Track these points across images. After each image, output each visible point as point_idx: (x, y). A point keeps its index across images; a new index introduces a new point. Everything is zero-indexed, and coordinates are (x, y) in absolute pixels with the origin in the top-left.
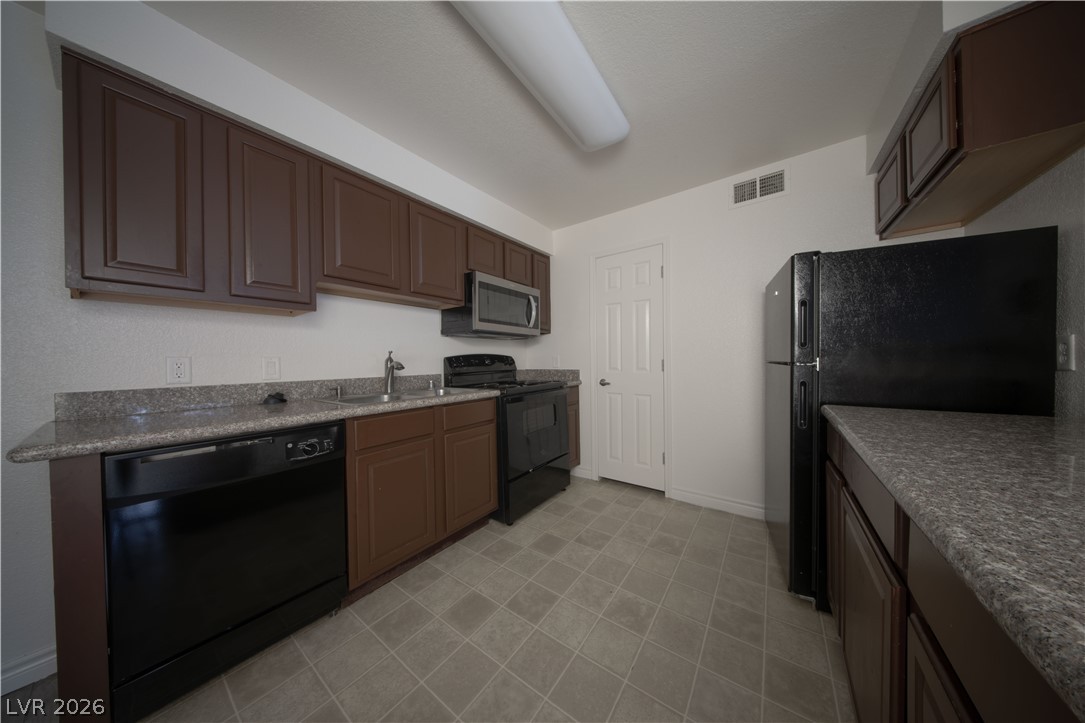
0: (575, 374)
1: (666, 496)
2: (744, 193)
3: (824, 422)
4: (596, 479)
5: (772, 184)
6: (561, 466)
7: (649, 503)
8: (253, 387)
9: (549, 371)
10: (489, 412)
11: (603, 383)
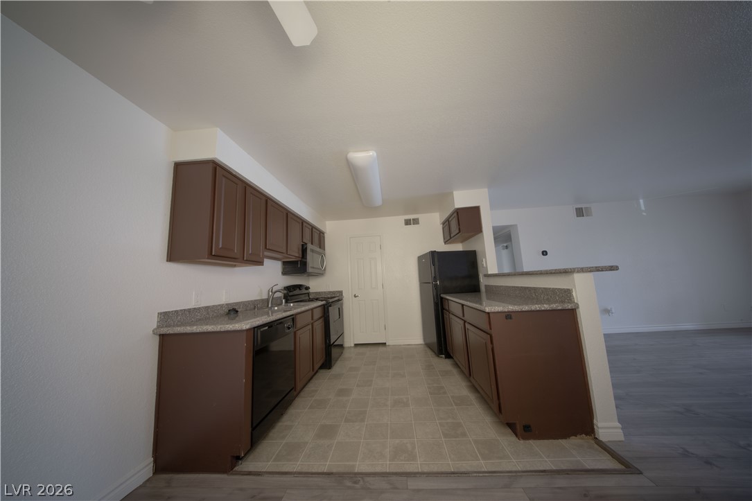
0: (341, 292)
1: (387, 344)
2: (408, 222)
3: (442, 298)
4: (353, 345)
5: (416, 221)
6: (339, 343)
7: (381, 349)
8: (221, 306)
9: (325, 292)
10: (318, 313)
11: (355, 296)
